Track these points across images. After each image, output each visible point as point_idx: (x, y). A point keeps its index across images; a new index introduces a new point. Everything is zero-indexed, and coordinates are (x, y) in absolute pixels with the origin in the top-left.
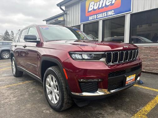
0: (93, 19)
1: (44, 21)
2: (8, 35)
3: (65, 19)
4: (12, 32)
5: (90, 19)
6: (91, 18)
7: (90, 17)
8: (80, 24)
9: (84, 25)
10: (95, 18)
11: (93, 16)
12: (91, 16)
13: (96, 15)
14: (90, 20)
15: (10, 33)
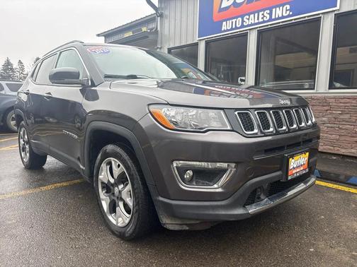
0: (232, 29)
1: (98, 35)
2: (12, 69)
3: (159, 29)
4: (20, 62)
5: (224, 28)
6: (226, 26)
7: (224, 23)
8: (196, 39)
9: (207, 43)
10: (238, 26)
11: (234, 20)
12: (226, 20)
13: (240, 19)
14: (225, 31)
15: (15, 65)
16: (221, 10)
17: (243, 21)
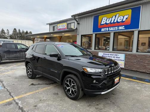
0: (105, 31)
2: (4, 33)
3: (78, 28)
7: (102, 29)
8: (92, 33)
9: (96, 35)
10: (107, 30)
11: (106, 28)
12: (103, 28)
14: (102, 31)
15: (6, 31)
16: (101, 25)
17: (109, 29)
